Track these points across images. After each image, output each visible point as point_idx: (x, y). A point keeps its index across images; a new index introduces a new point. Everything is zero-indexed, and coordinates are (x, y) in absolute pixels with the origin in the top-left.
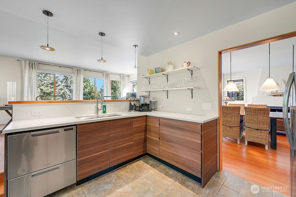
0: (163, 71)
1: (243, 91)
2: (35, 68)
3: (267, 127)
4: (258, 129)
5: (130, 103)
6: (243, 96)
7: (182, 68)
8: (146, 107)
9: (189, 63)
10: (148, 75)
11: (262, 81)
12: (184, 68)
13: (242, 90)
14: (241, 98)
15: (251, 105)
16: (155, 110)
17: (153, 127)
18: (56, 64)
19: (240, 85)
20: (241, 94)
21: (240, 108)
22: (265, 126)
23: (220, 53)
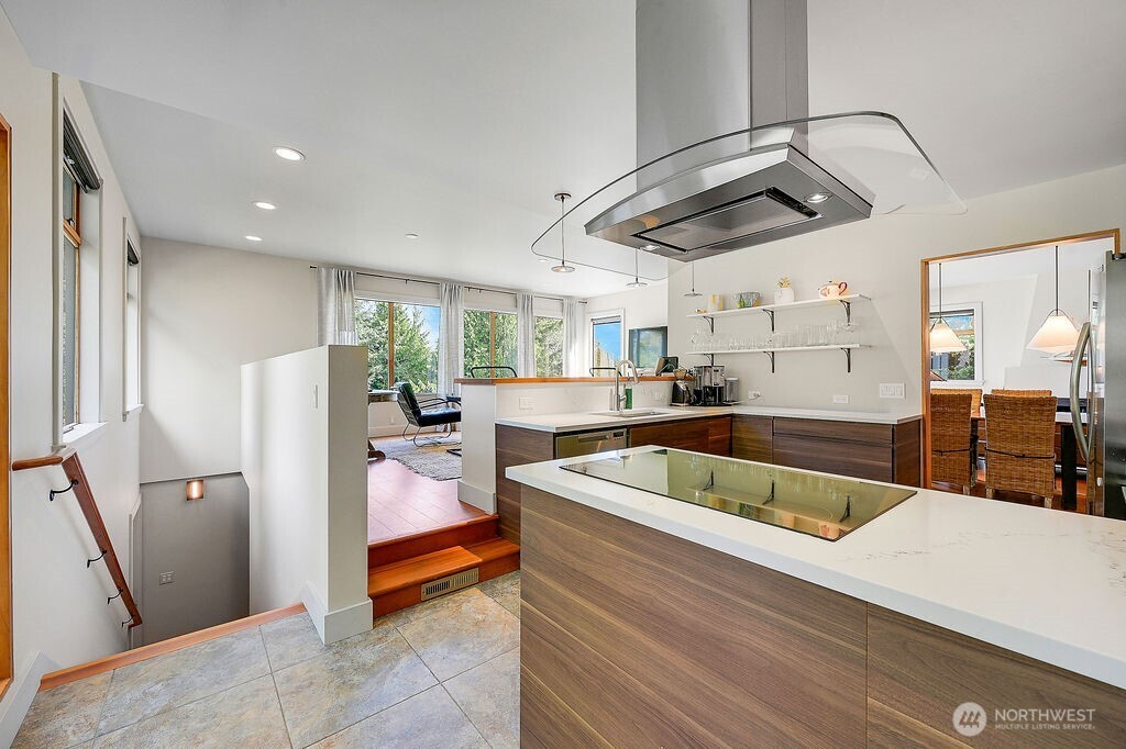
0: (759, 301)
1: (973, 349)
2: (350, 289)
3: (1049, 450)
4: (1023, 456)
5: (675, 387)
6: (972, 364)
7: (823, 298)
8: (713, 395)
9: (843, 285)
10: (712, 310)
11: (1036, 323)
12: (829, 298)
13: (971, 346)
14: (964, 373)
15: (1003, 391)
16: (734, 403)
17: (752, 440)
18: (421, 277)
19: (962, 328)
20: (965, 359)
21: (970, 397)
22: (1044, 448)
23: (927, 263)
